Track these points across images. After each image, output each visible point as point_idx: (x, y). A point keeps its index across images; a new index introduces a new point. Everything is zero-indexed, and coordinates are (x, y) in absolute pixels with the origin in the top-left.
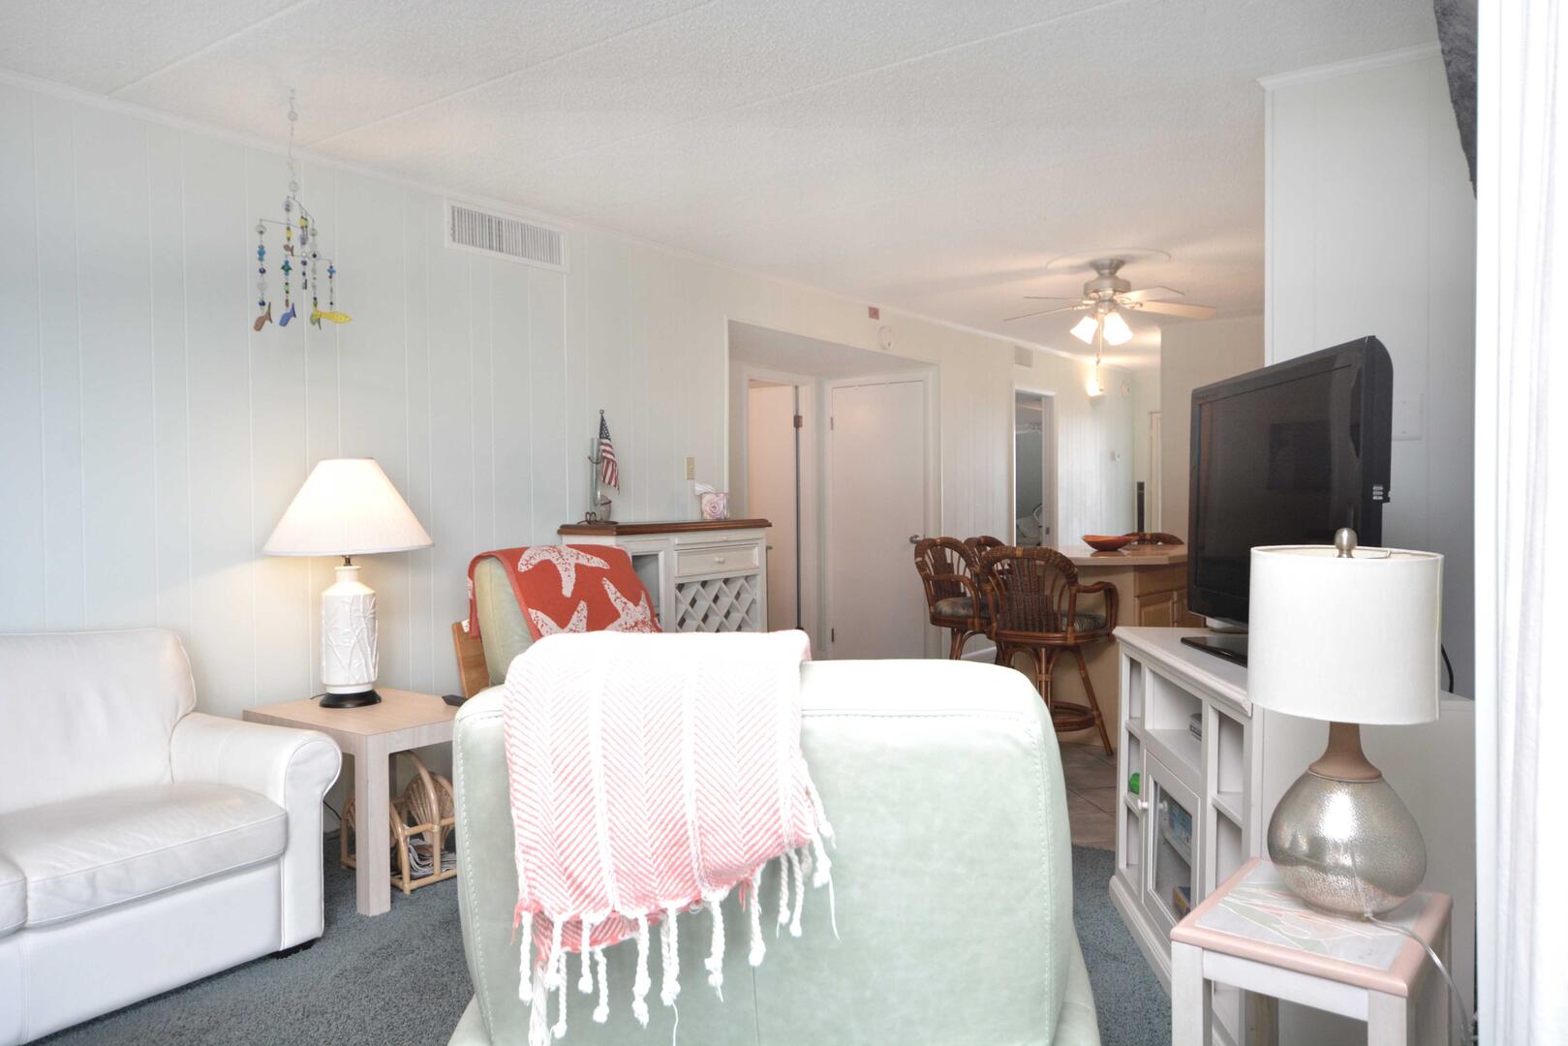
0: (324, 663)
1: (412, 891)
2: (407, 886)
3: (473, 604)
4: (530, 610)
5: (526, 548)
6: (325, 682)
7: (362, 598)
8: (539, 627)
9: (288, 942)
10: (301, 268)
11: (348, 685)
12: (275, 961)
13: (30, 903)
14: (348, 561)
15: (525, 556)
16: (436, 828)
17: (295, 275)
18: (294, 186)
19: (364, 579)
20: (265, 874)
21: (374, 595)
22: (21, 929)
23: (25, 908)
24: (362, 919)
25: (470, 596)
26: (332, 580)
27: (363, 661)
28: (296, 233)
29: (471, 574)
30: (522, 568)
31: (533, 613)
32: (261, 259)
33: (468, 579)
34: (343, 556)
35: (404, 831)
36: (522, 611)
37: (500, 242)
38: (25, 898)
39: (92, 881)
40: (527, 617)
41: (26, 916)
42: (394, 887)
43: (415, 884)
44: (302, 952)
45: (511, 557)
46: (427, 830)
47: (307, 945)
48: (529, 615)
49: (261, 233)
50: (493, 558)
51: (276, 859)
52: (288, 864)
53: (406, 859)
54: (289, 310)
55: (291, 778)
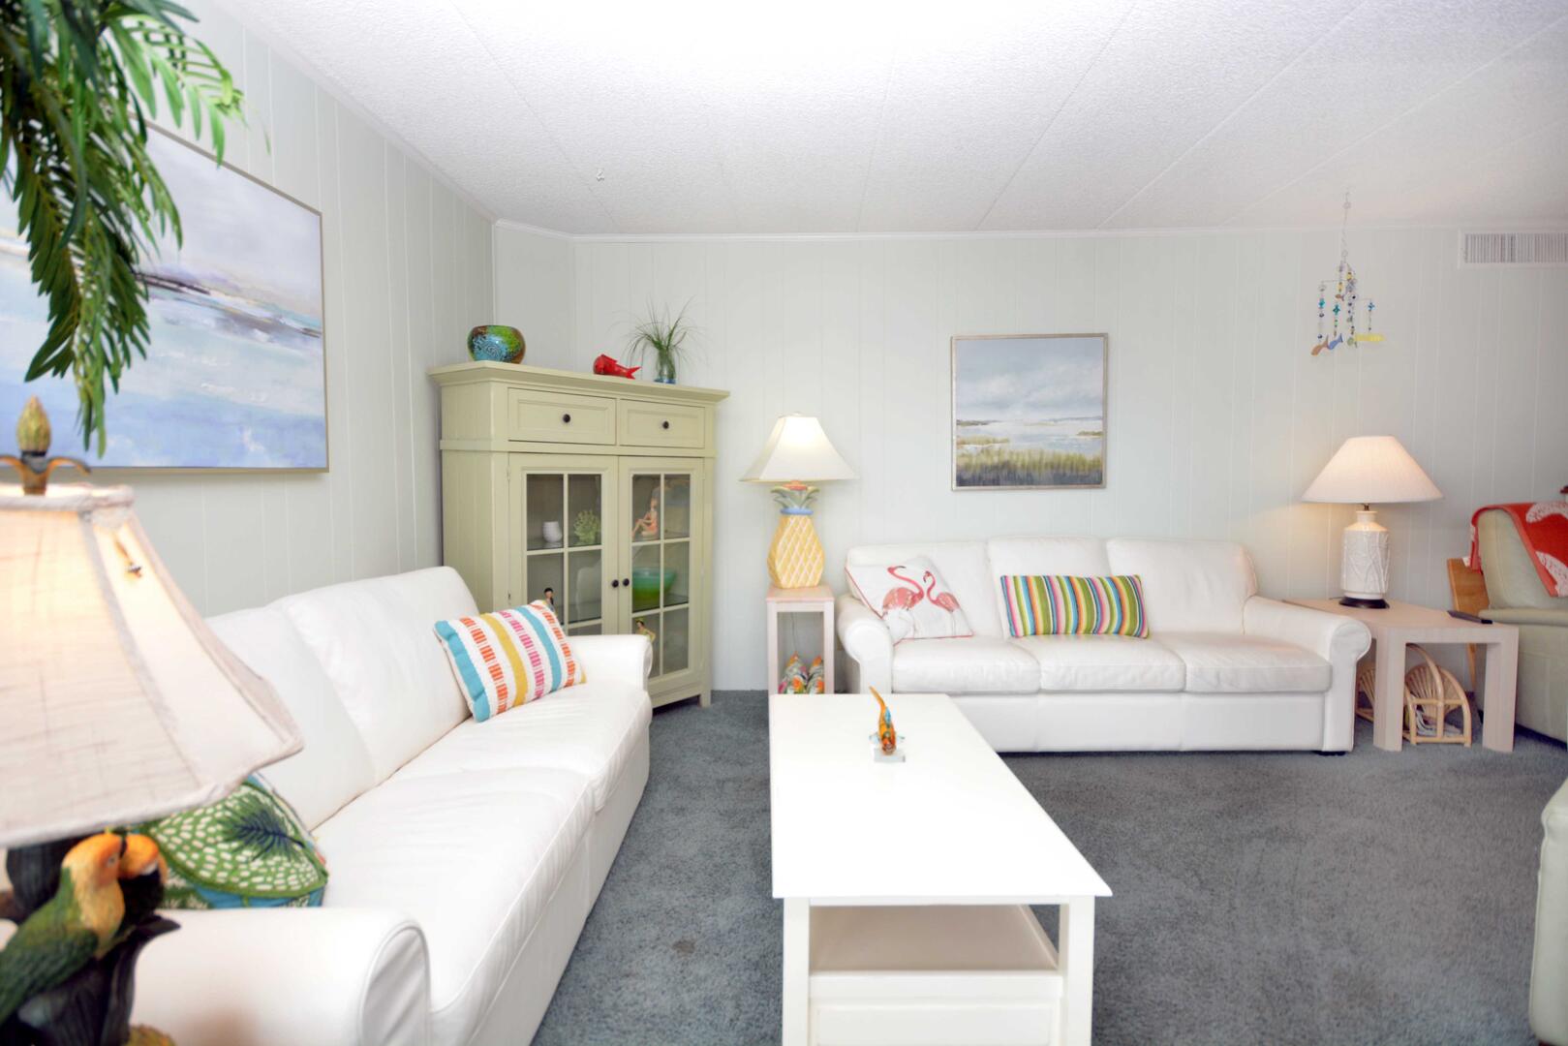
0: (1345, 576)
1: (1418, 744)
2: (1414, 739)
3: (1475, 546)
4: (1538, 553)
5: (1534, 503)
6: (1345, 588)
7: (1378, 535)
8: (1547, 567)
9: (1327, 747)
10: (1348, 308)
11: (1364, 593)
12: (1317, 756)
13: (1188, 678)
14: (1367, 507)
15: (1533, 510)
16: (1441, 704)
17: (1343, 314)
18: (1345, 254)
19: (1378, 520)
20: (1315, 700)
21: (1387, 533)
22: (1182, 691)
23: (1185, 680)
24: (1379, 751)
25: (1472, 538)
26: (1353, 521)
27: (1377, 579)
28: (1345, 284)
29: (1475, 520)
30: (1530, 517)
31: (1541, 555)
32: (1321, 308)
33: (1472, 526)
34: (1362, 504)
35: (1413, 701)
36: (1530, 555)
37: (1512, 254)
38: (1185, 676)
39: (1218, 677)
40: (1535, 560)
41: (1185, 684)
42: (1404, 738)
43: (1420, 739)
44: (1336, 756)
45: (1519, 510)
46: (1429, 705)
47: (1341, 753)
48: (1538, 558)
49: (1322, 290)
50: (1499, 511)
51: (1322, 693)
52: (1330, 699)
53: (1414, 720)
54: (1337, 337)
55: (1335, 644)
